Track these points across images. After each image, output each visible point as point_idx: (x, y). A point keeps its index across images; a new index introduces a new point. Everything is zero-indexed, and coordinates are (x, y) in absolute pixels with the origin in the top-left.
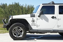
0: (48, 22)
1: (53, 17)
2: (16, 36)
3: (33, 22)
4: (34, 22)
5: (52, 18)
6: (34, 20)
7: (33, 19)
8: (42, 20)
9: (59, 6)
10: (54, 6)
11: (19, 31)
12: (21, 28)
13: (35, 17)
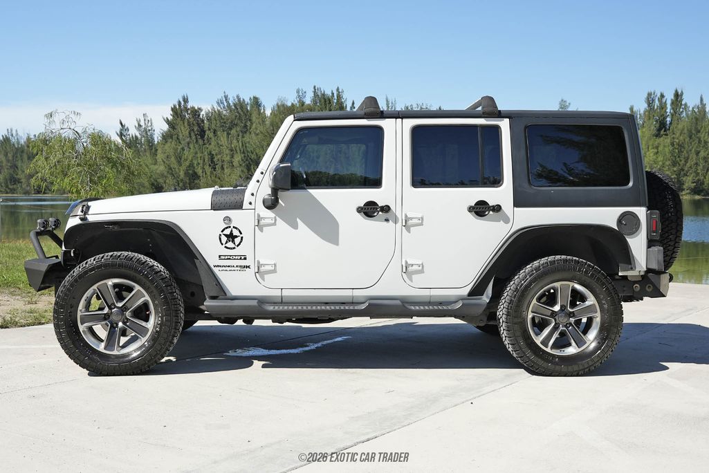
0: (337, 244)
1: (369, 210)
2: (103, 345)
3: (230, 245)
4: (237, 241)
5: (360, 218)
6: (236, 233)
7: (228, 219)
8: (295, 226)
9: (416, 131)
10: (379, 130)
11: (124, 309)
12: (137, 287)
13: (246, 205)
